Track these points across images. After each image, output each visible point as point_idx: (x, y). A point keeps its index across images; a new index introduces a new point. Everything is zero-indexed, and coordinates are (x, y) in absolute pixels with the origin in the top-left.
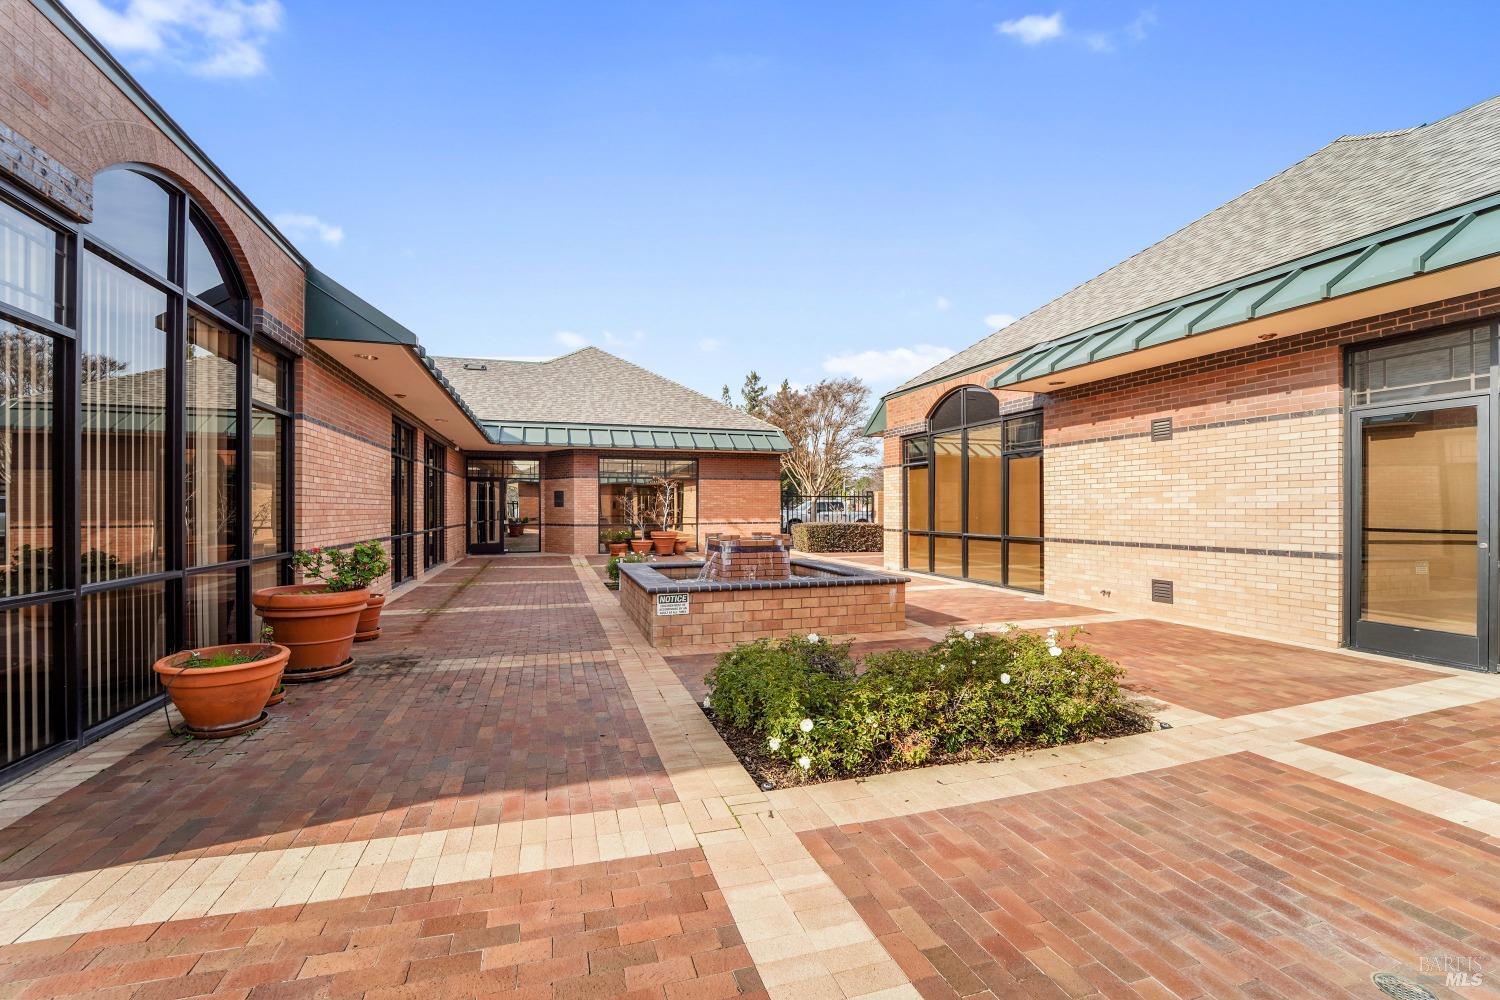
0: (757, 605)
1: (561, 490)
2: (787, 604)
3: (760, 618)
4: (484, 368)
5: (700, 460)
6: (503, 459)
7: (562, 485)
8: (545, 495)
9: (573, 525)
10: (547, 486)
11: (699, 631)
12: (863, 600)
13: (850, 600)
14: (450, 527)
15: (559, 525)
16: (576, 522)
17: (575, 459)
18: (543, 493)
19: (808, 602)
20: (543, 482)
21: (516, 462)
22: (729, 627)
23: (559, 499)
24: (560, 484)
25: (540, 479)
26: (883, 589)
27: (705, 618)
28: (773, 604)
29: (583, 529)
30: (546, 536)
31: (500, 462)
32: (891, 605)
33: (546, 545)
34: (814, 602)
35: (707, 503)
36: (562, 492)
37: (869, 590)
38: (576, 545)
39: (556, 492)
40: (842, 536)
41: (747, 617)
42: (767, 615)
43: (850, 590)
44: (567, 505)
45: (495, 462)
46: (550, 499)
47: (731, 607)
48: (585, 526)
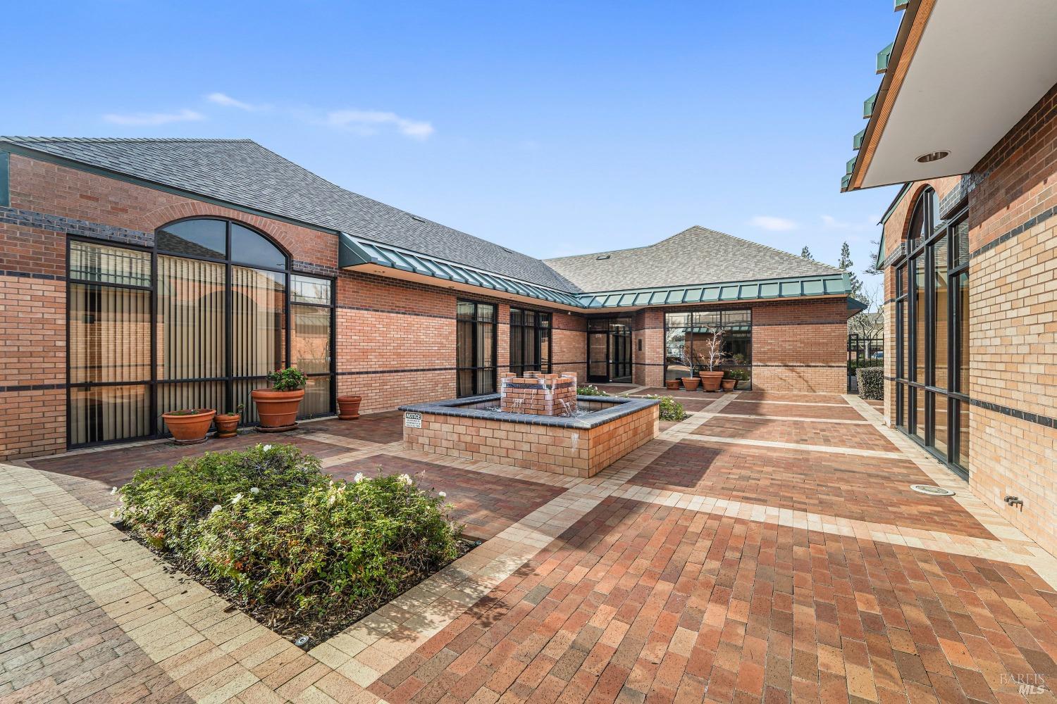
0: (461, 429)
1: (641, 338)
2: (483, 432)
3: (465, 440)
4: (608, 257)
5: (753, 309)
8: (635, 342)
9: (645, 365)
10: (636, 336)
11: (427, 442)
12: (545, 440)
13: (533, 438)
14: (555, 364)
15: (640, 364)
16: (648, 362)
17: (647, 315)
19: (498, 434)
20: (633, 333)
22: (445, 443)
23: (640, 345)
24: (640, 334)
25: (631, 331)
26: (566, 433)
27: (431, 433)
28: (472, 431)
29: (652, 367)
30: (636, 372)
31: (607, 320)
32: (573, 450)
33: (634, 378)
34: (502, 434)
35: (761, 347)
37: (551, 432)
38: (647, 379)
39: (639, 340)
41: (455, 437)
42: (468, 439)
43: (534, 429)
44: (643, 350)
46: (637, 345)
47: (446, 428)
48: (653, 365)
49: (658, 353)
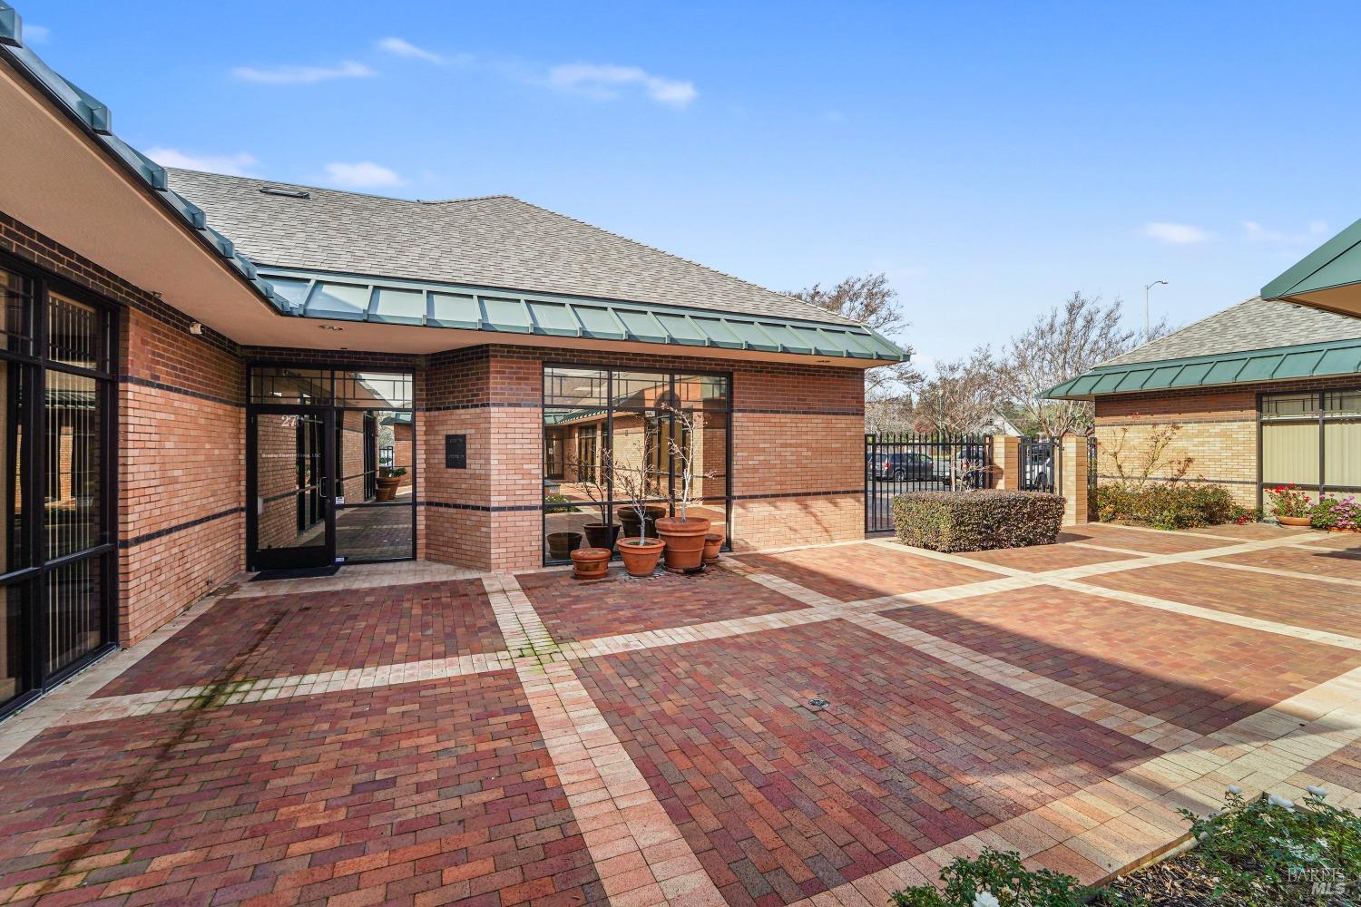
1: (460, 432)
4: (304, 195)
5: (735, 375)
6: (334, 367)
7: (463, 422)
8: (426, 442)
9: (487, 509)
10: (429, 424)
15: (456, 506)
16: (495, 501)
17: (494, 366)
18: (420, 438)
20: (420, 416)
21: (364, 375)
23: (456, 451)
24: (457, 421)
25: (414, 410)
29: (509, 516)
30: (427, 527)
31: (327, 374)
33: (428, 546)
36: (464, 437)
38: (495, 552)
39: (448, 437)
40: (1005, 519)
44: (473, 464)
45: (316, 373)
46: (436, 451)
48: (512, 509)
49: (527, 474)
